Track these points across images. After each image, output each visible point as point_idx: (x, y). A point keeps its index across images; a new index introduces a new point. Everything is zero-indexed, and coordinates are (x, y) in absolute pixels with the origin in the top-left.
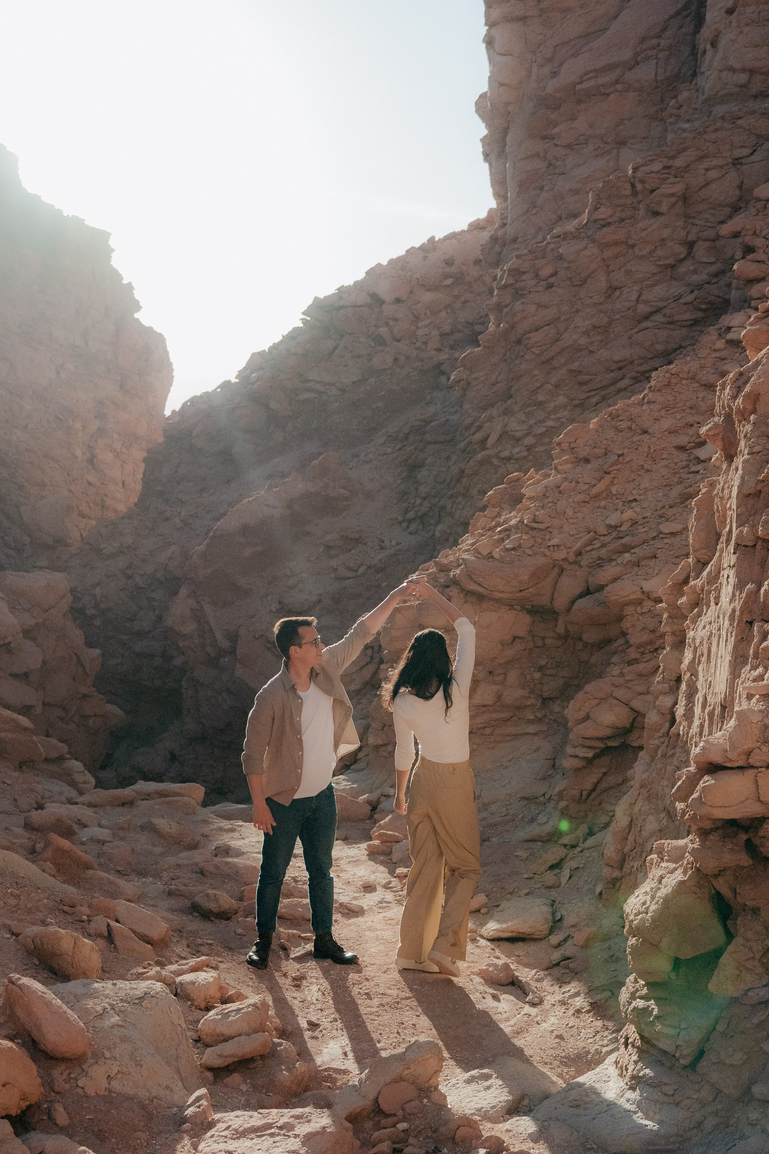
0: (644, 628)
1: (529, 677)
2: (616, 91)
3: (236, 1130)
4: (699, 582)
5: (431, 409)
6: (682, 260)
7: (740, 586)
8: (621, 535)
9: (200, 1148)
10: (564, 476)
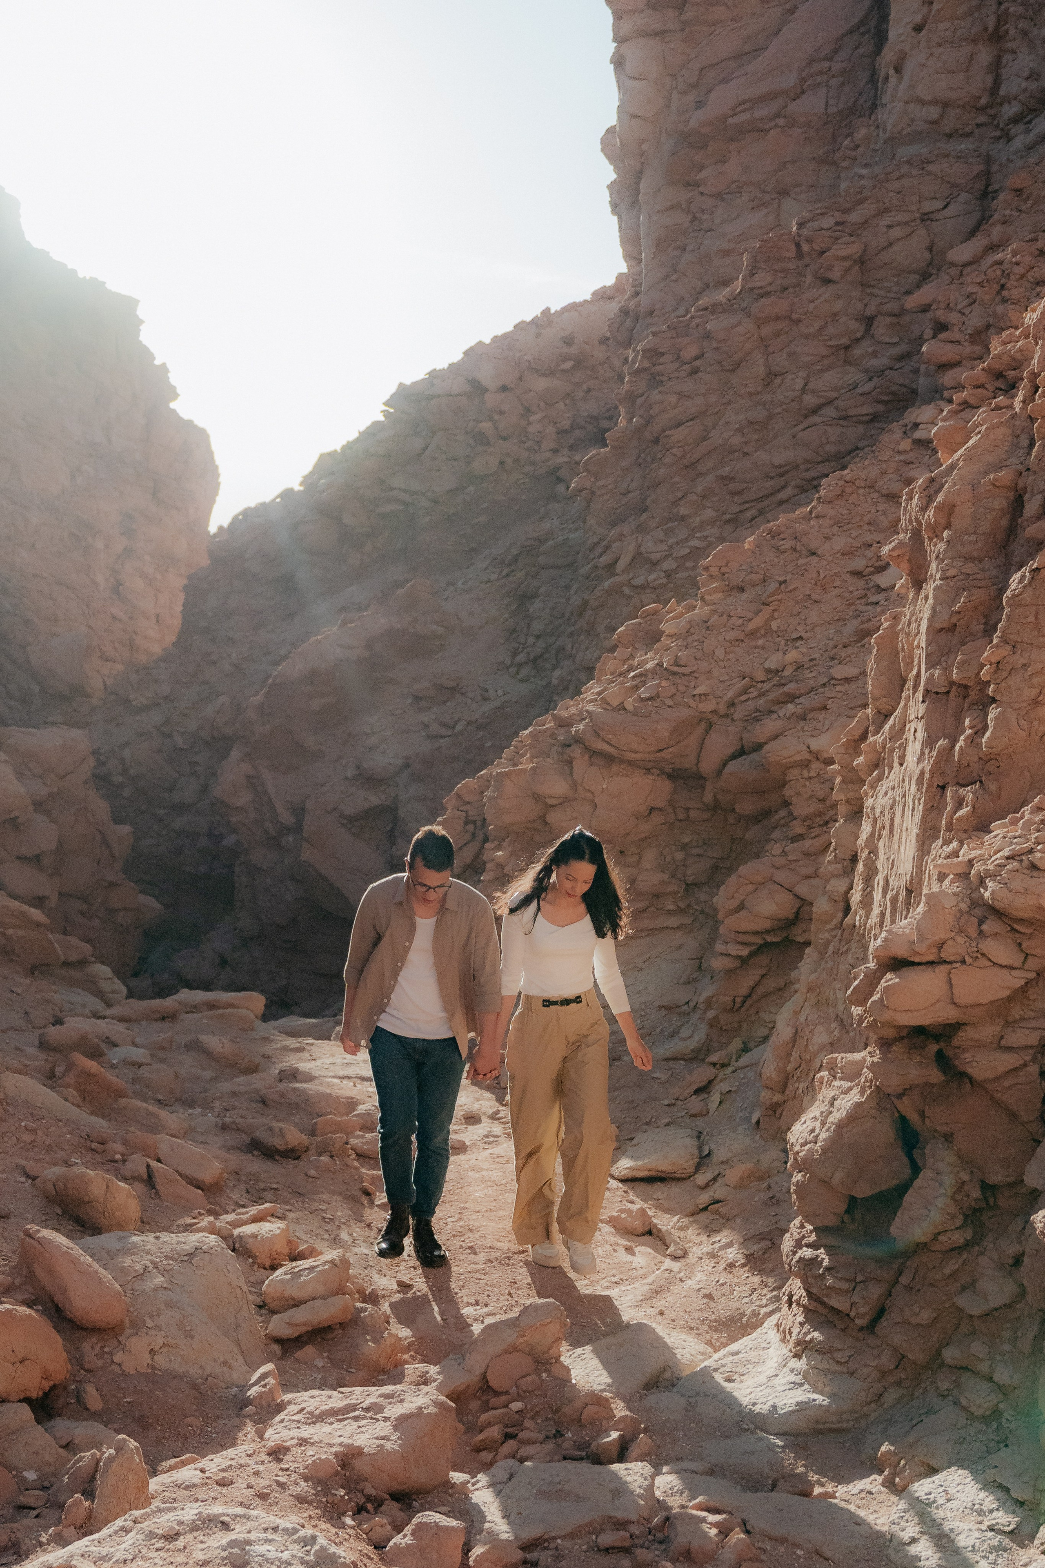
0: (812, 796)
1: (669, 858)
2: (776, 126)
3: (311, 1413)
4: (879, 738)
5: (547, 525)
6: (857, 340)
7: (929, 742)
8: (783, 682)
9: (267, 1435)
10: (713, 607)
